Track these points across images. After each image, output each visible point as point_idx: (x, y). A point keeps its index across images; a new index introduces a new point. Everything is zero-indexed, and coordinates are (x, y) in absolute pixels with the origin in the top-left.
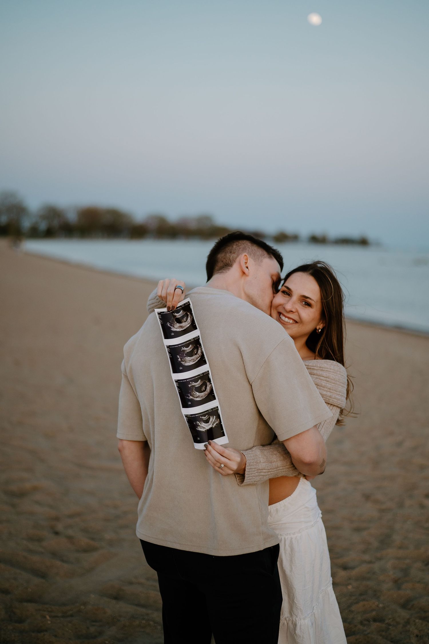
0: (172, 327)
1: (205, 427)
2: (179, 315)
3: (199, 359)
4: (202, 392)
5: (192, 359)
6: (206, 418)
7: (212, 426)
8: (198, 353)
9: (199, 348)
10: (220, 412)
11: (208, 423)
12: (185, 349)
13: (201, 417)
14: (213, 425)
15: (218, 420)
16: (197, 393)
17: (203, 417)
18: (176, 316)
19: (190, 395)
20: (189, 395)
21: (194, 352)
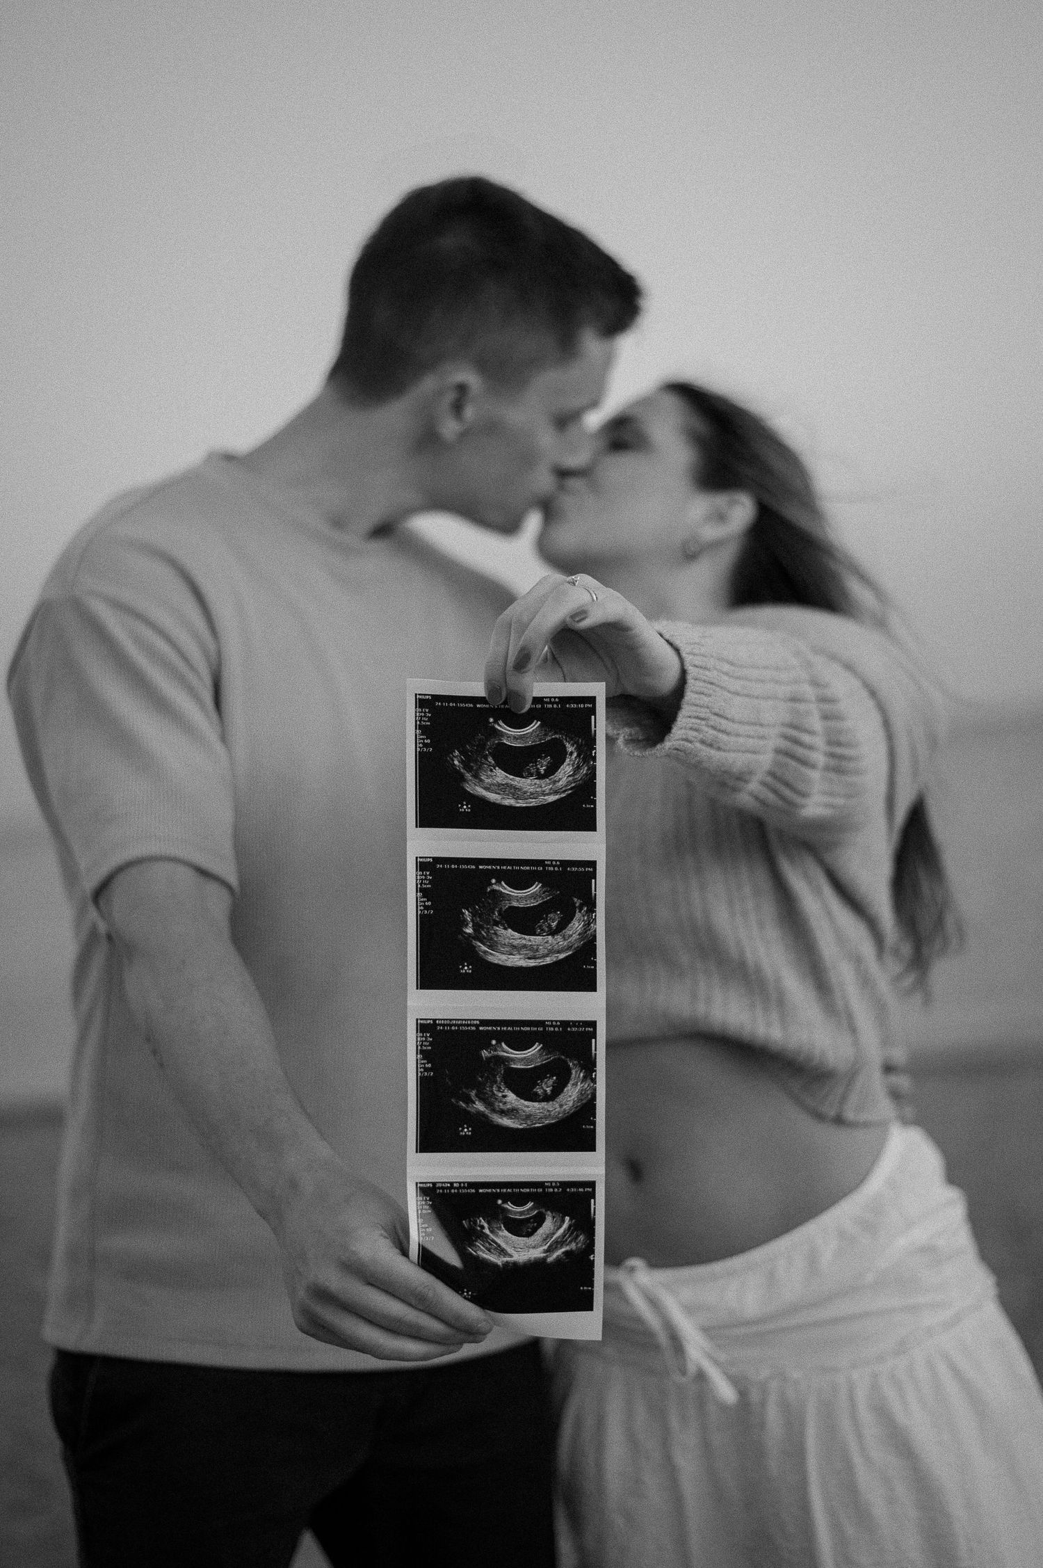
0: (468, 776)
1: (510, 1250)
2: (521, 737)
3: (562, 956)
4: (533, 1098)
5: (524, 946)
6: (521, 1213)
7: (547, 1256)
8: (568, 931)
9: (578, 915)
10: (599, 1207)
11: (529, 1235)
12: (505, 889)
13: (500, 1202)
14: (550, 1250)
15: (577, 1236)
16: (511, 1097)
17: (509, 1206)
18: (501, 734)
19: (477, 1095)
20: (473, 1093)
21: (546, 920)
